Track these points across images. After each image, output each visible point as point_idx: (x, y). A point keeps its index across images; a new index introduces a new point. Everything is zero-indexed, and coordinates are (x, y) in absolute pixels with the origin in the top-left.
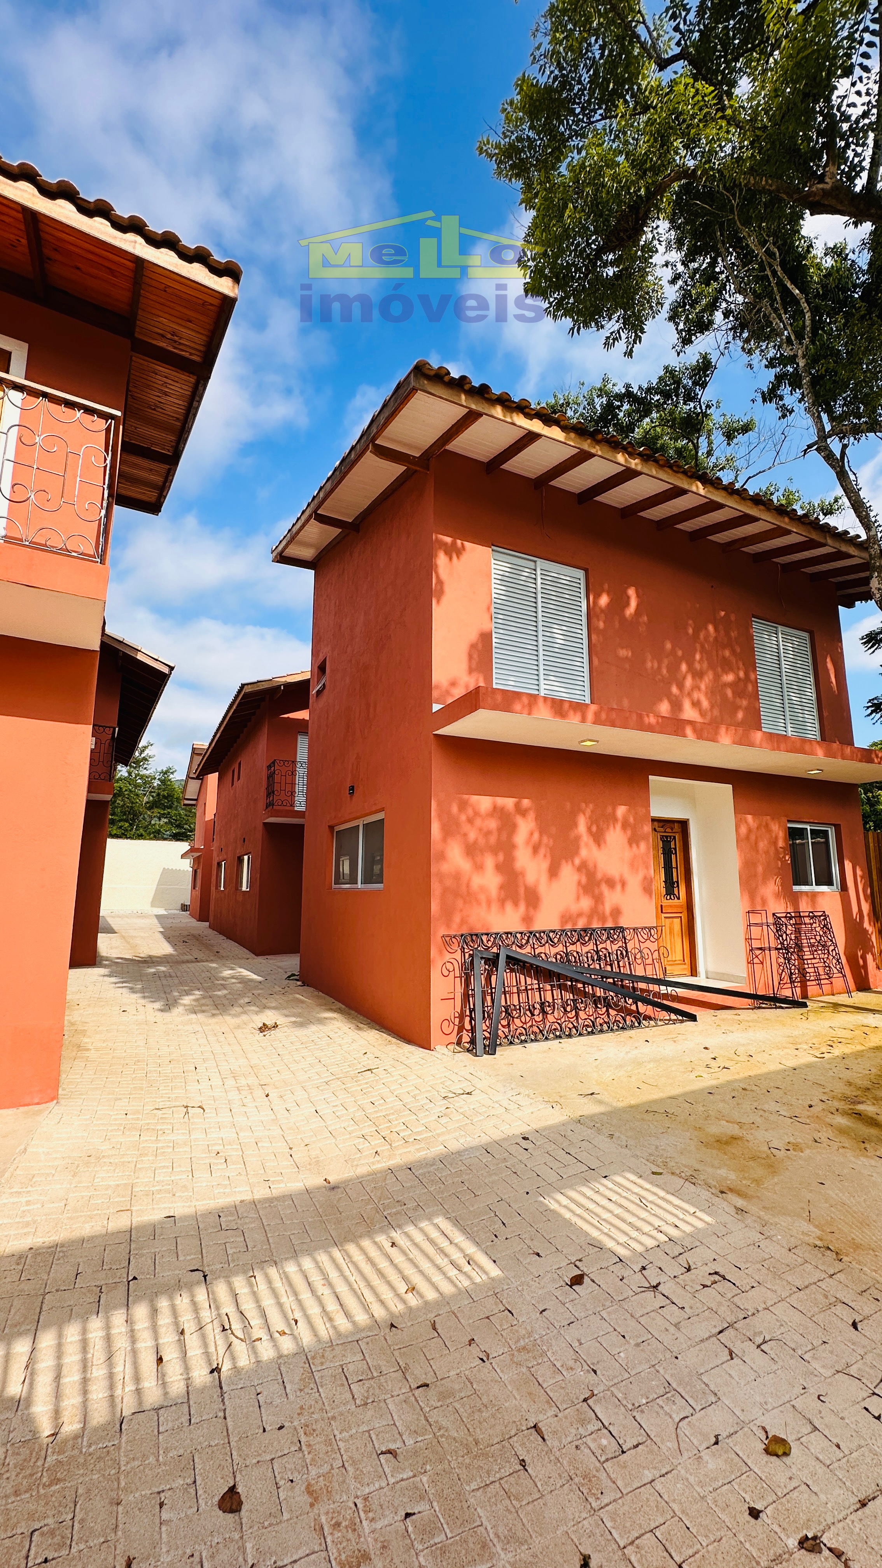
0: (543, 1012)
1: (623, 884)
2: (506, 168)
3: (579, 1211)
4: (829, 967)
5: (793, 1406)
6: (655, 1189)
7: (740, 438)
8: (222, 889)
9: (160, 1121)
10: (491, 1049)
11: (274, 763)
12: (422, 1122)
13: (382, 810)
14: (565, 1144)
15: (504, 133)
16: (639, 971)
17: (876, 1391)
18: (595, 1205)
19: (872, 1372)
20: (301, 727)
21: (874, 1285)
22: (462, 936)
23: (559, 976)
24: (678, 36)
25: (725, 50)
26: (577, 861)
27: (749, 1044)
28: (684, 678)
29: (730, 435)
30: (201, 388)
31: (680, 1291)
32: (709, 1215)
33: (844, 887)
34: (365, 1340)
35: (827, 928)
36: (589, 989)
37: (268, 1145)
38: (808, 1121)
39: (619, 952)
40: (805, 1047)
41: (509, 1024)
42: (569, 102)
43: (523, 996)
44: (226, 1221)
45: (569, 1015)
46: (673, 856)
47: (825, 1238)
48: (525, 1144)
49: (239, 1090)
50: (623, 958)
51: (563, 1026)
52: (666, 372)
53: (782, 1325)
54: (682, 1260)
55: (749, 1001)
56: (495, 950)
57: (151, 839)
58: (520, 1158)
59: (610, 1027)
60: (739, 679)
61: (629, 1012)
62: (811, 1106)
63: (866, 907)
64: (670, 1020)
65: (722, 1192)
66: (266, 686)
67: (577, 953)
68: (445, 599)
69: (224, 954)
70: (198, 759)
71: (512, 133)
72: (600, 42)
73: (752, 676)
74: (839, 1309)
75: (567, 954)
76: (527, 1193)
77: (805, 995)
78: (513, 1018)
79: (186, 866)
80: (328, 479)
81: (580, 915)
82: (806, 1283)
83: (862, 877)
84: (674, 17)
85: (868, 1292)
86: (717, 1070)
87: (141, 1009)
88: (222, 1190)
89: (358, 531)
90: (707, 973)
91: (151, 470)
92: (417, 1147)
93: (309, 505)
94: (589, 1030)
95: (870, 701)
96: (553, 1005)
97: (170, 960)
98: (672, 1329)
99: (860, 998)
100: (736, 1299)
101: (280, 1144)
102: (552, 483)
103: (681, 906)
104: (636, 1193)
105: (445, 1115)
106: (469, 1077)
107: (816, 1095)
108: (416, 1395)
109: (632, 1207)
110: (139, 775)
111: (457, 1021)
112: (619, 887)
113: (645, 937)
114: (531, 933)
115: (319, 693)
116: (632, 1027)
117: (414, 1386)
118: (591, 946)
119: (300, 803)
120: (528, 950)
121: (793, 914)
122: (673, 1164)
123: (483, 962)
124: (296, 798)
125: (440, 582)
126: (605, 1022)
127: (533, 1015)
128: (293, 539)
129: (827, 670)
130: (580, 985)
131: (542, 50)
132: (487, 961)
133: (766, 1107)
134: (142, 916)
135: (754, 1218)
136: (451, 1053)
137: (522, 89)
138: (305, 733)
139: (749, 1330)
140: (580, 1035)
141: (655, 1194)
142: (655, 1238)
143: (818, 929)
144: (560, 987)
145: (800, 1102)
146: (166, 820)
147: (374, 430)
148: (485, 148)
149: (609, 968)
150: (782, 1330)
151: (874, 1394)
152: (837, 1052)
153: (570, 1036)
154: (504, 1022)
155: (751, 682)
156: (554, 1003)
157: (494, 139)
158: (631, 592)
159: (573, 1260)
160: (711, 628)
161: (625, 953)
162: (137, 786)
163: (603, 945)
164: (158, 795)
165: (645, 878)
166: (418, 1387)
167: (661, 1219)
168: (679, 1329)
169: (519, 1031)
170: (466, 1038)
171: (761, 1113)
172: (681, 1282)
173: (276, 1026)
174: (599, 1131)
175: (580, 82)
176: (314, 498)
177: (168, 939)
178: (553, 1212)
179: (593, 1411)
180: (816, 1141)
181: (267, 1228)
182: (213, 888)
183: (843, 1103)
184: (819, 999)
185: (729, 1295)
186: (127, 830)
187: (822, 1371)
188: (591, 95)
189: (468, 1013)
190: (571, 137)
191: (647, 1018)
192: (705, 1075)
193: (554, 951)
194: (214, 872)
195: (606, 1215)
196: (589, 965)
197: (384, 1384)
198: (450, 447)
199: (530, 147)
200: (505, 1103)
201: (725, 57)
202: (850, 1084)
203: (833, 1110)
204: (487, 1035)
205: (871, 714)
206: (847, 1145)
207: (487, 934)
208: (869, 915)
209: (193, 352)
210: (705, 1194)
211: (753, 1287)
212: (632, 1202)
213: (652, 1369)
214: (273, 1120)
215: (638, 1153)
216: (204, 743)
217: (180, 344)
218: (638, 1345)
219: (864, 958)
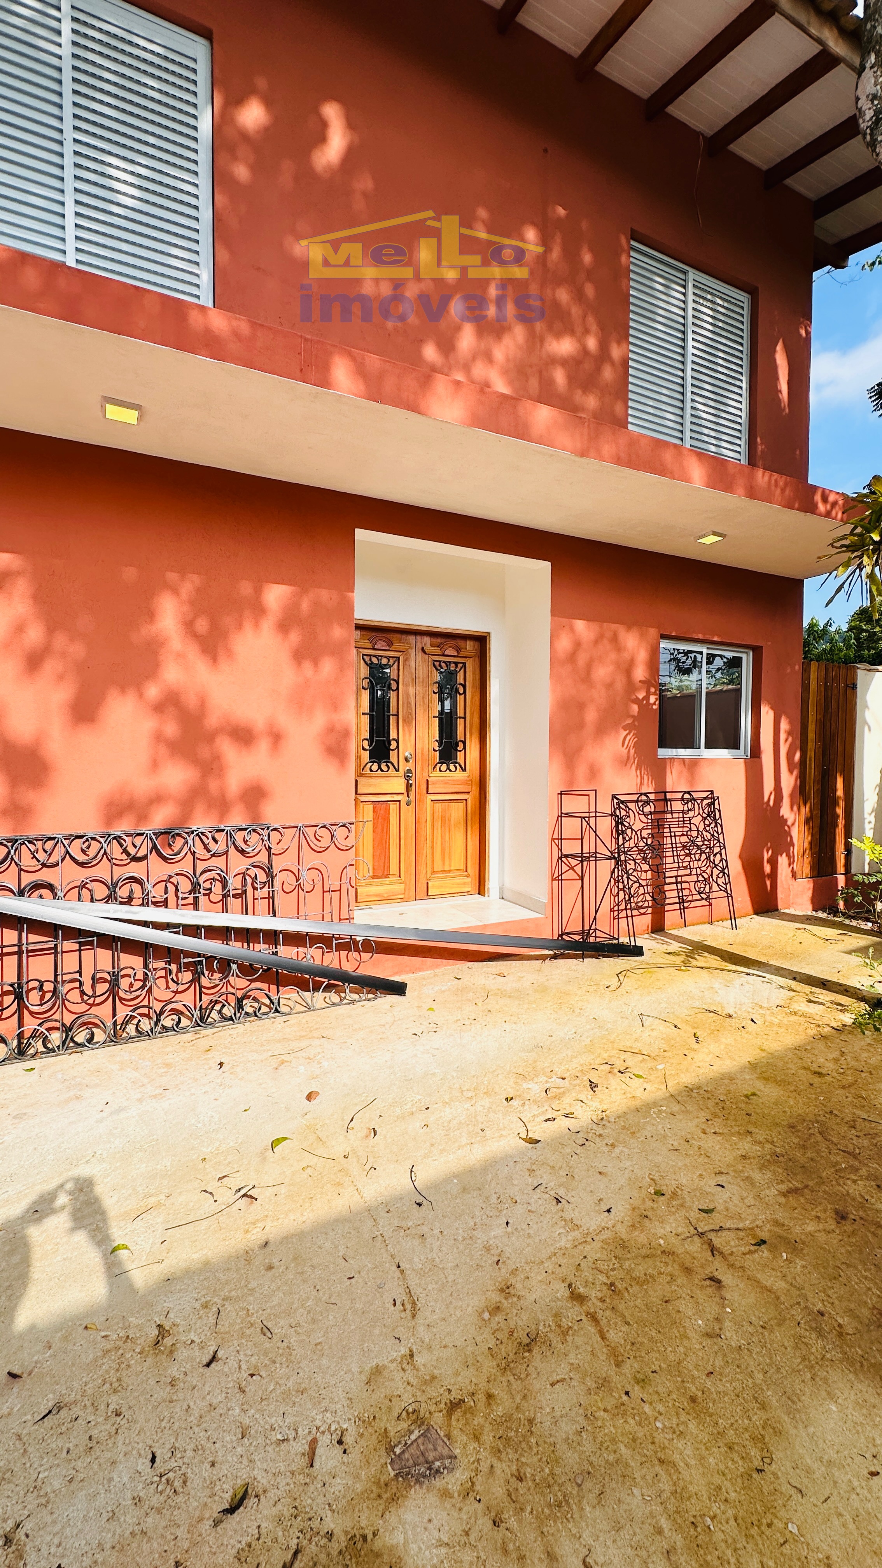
1: (276, 738)
4: (706, 881)
26: (153, 691)
28: (458, 329)
33: (755, 754)
35: (712, 814)
46: (459, 698)
60: (585, 351)
63: (788, 781)
73: (616, 352)
81: (157, 799)
83: (789, 733)
90: (501, 890)
112: (263, 745)
121: (652, 797)
129: (774, 368)
143: (696, 820)
155: (613, 364)
158: (332, 112)
160: (531, 234)
165: (330, 729)
208: (792, 796)
219: (773, 863)
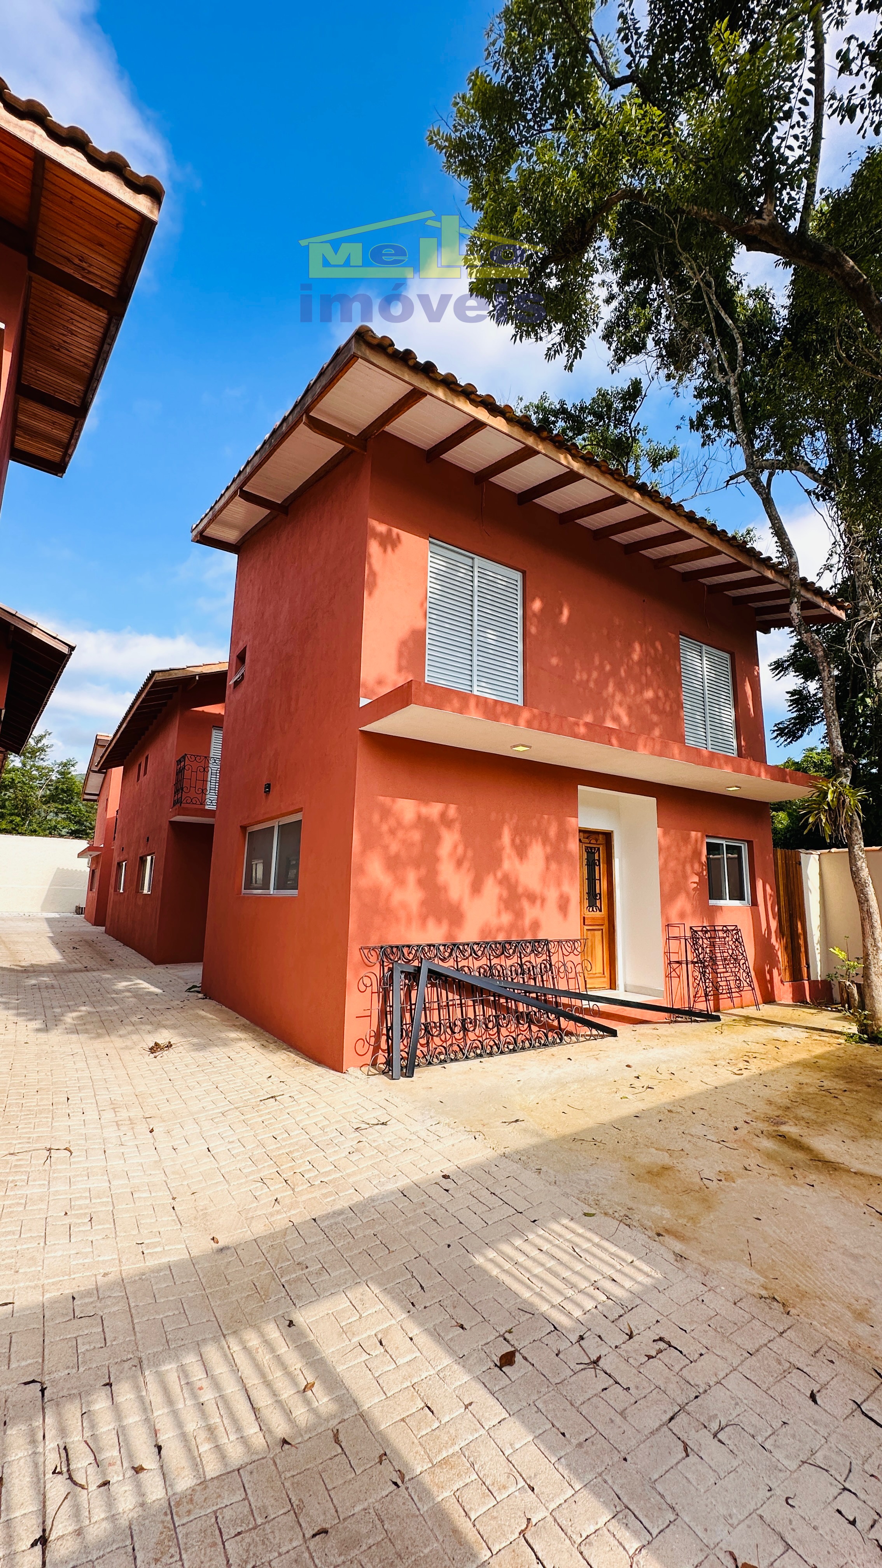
0: (464, 1029)
1: (543, 899)
2: (455, 162)
3: (507, 1266)
4: (740, 980)
5: (761, 1517)
6: (589, 1234)
7: (666, 466)
8: (121, 891)
9: (13, 1170)
10: (408, 1071)
11: (184, 757)
12: (331, 1160)
13: (300, 810)
14: (490, 1183)
15: (455, 126)
16: (562, 986)
17: (847, 1485)
18: (525, 1258)
19: (839, 1459)
20: (216, 722)
21: (826, 1343)
22: (382, 948)
23: (482, 991)
24: (629, 58)
25: (671, 81)
26: (499, 875)
27: (669, 1060)
29: (655, 462)
30: (113, 329)
31: (623, 1366)
32: (648, 1263)
33: (754, 903)
34: (249, 1467)
35: (738, 941)
36: (512, 1005)
37: (147, 1195)
38: (735, 1146)
39: (543, 966)
40: (723, 1063)
41: (428, 1042)
42: (521, 106)
43: (444, 1012)
44: (82, 1305)
45: (491, 1032)
46: (597, 868)
47: (769, 1286)
48: (445, 1183)
49: (118, 1125)
50: (546, 972)
51: (484, 1043)
52: (599, 395)
53: (737, 1404)
54: (623, 1323)
55: (666, 1015)
56: (416, 963)
57: (46, 836)
58: (440, 1201)
59: (533, 1044)
60: (658, 695)
61: (552, 1029)
62: (736, 1129)
63: (773, 923)
64: (591, 1036)
65: (659, 1235)
66: (180, 674)
67: (501, 966)
68: (377, 593)
69: (119, 962)
70: (100, 751)
71: (463, 127)
72: (554, 50)
74: (795, 1377)
75: (490, 968)
76: (449, 1246)
77: (717, 1009)
78: (433, 1036)
79: (83, 866)
80: (257, 453)
81: (501, 927)
82: (757, 1346)
83: (770, 895)
84: (625, 39)
85: (821, 1353)
86: (641, 1090)
87: (11, 1026)
88: (81, 1261)
89: (287, 514)
90: (625, 986)
91: (54, 423)
92: (324, 1191)
93: (234, 481)
94: (511, 1047)
95: (775, 725)
96: (474, 1022)
97: (54, 969)
98: (618, 1419)
99: (767, 1011)
100: (685, 1372)
101: (161, 1194)
102: (493, 480)
103: (603, 919)
104: (569, 1241)
105: (357, 1150)
106: (384, 1103)
107: (740, 1116)
108: (312, 1548)
109: (565, 1258)
110: (34, 766)
111: (373, 1040)
112: (538, 903)
113: (569, 950)
114: (454, 945)
115: (237, 683)
116: (554, 1043)
117: (309, 1533)
118: (515, 960)
119: (211, 801)
120: (451, 963)
121: (708, 928)
122: (604, 1202)
123: (403, 976)
124: (208, 796)
125: (373, 574)
126: (527, 1039)
127: (453, 1032)
128: (215, 516)
129: (745, 693)
130: (502, 1001)
131: (497, 46)
132: (407, 975)
133: (693, 1131)
134: (30, 919)
135: (694, 1266)
136: (365, 1076)
137: (475, 84)
138: (220, 727)
139: (701, 1414)
140: (502, 1053)
141: (589, 1240)
142: (592, 1297)
143: (731, 943)
144: (482, 1002)
145: (726, 1124)
146: (63, 816)
147: (309, 400)
148: (435, 139)
149: (532, 982)
150: (739, 1410)
151: (845, 1489)
152: (755, 1067)
153: (491, 1054)
154: (423, 1041)
156: (475, 1019)
157: (446, 131)
159: (502, 1330)
160: (637, 646)
161: (549, 966)
162: (32, 778)
163: (527, 959)
164: (57, 788)
166: (314, 1536)
167: (598, 1272)
168: (625, 1418)
169: (438, 1050)
170: (382, 1058)
171: (689, 1138)
172: (624, 1354)
173: (169, 1046)
174: (525, 1166)
175: (532, 88)
176: (240, 473)
177: (56, 944)
178: (478, 1268)
179: (532, 1549)
180: (746, 1169)
181: (133, 1311)
182: (111, 891)
183: (766, 1124)
184: (729, 1012)
185: (677, 1368)
186: (18, 825)
187: (786, 1463)
188: (543, 102)
189: (385, 1031)
190: (521, 142)
191: (569, 1034)
192: (630, 1097)
193: (478, 964)
194: (114, 873)
195: (538, 1270)
196: (512, 979)
197: (271, 1536)
198: (387, 428)
199: (480, 146)
200: (423, 1134)
201: (670, 88)
202: (770, 1103)
203: (758, 1132)
204: (405, 1055)
205: (775, 738)
206: (776, 1172)
207: (409, 946)
208: (776, 932)
209: (105, 284)
210: (642, 1238)
211: (701, 1355)
212: (565, 1251)
213: (599, 1479)
214: (156, 1162)
215: (568, 1191)
216: (108, 732)
217: (90, 272)
218: (580, 1445)
219: (770, 973)
